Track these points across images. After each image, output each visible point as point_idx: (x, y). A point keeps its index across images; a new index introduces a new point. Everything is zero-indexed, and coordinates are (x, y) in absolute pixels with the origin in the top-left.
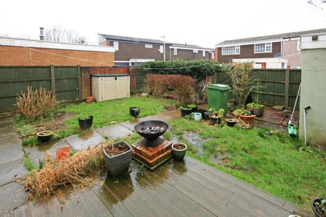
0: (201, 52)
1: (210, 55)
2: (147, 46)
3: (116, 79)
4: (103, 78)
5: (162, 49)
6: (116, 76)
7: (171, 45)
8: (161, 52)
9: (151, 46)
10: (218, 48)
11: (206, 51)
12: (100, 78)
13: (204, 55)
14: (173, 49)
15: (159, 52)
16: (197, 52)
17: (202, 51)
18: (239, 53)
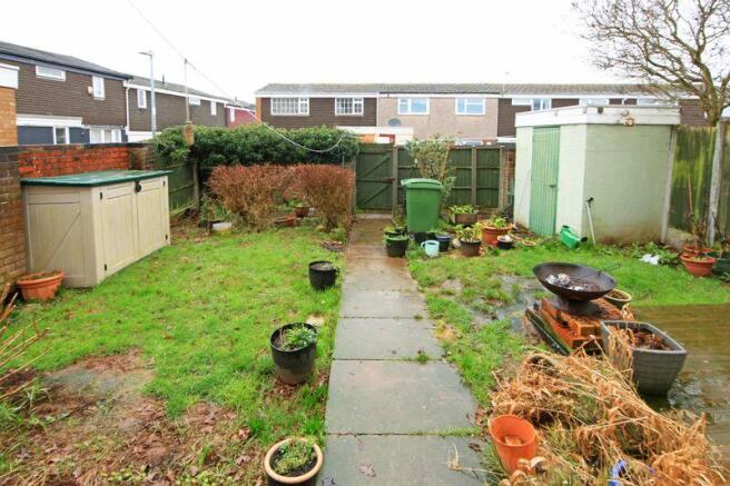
0: (206, 104)
1: (227, 111)
2: (42, 72)
3: (138, 189)
4: (104, 190)
5: (98, 88)
6: (137, 181)
7: (128, 78)
8: (96, 95)
9: (61, 76)
10: (263, 99)
11: (218, 104)
12: (96, 192)
13: (214, 112)
14: (134, 91)
15: (91, 95)
16: (198, 103)
17: (209, 103)
18: (308, 113)
